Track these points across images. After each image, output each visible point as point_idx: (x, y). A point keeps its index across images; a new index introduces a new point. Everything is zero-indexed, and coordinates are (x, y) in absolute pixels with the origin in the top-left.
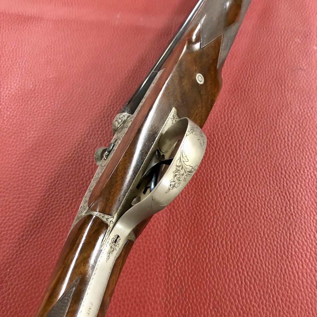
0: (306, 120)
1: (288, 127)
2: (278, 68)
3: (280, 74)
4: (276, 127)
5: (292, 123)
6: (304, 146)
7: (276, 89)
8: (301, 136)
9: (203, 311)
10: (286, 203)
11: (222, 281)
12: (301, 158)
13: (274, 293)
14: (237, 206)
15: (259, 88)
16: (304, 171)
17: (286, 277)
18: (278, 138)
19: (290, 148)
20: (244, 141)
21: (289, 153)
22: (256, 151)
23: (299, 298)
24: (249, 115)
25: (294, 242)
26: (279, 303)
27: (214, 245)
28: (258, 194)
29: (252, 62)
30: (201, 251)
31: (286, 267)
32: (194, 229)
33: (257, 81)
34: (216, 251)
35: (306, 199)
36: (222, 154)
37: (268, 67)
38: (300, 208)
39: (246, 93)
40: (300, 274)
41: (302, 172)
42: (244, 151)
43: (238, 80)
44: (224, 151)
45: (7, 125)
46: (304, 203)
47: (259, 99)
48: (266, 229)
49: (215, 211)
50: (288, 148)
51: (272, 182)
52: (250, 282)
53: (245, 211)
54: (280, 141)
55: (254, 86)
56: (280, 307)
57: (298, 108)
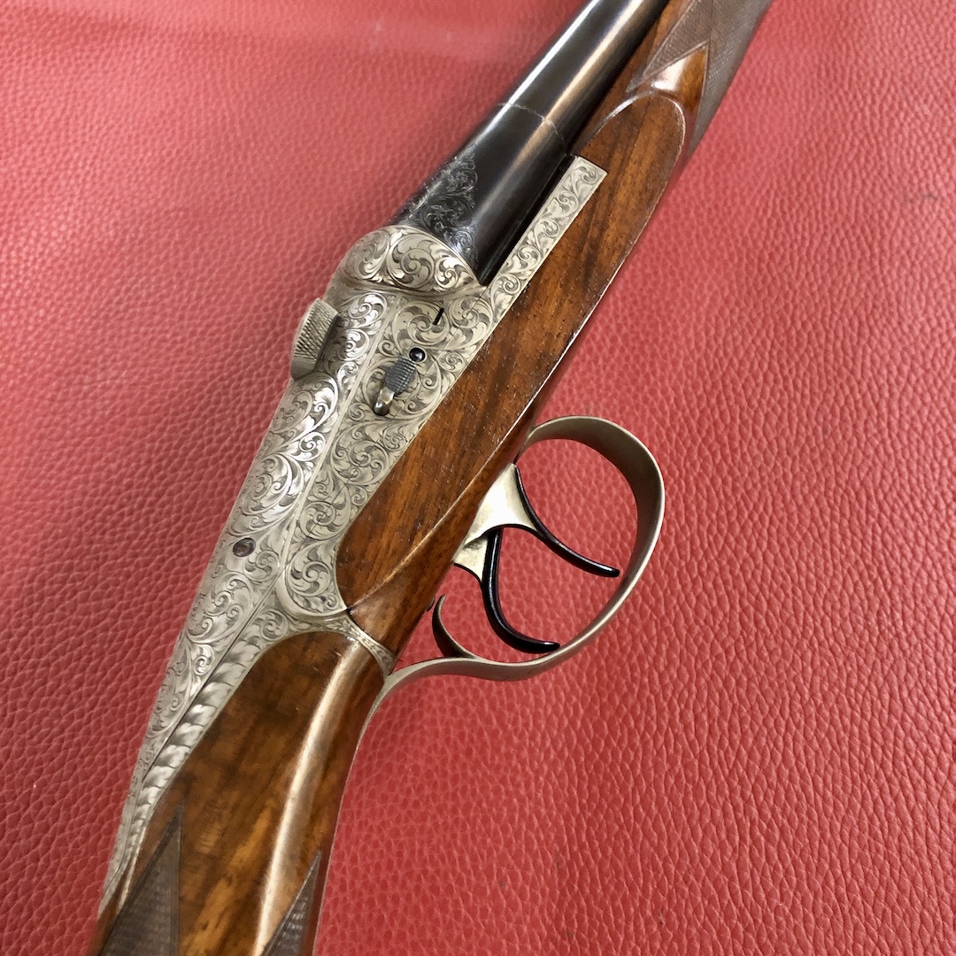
0: (945, 352)
1: (890, 372)
2: (862, 192)
3: (866, 210)
4: (852, 372)
5: (904, 360)
6: (938, 429)
7: (853, 257)
8: (928, 399)
9: (622, 921)
10: (882, 603)
11: (684, 831)
12: (928, 466)
13: (839, 872)
14: (732, 607)
15: (804, 253)
16: (936, 507)
17: (878, 823)
18: (860, 405)
19: (894, 436)
20: (756, 412)
21: (891, 451)
22: (792, 441)
23: (916, 890)
24: (772, 334)
25: (903, 719)
26: (854, 904)
27: (658, 723)
28: (795, 571)
29: (784, 172)
30: (620, 742)
31: (876, 794)
32: (599, 676)
33: (796, 230)
34: (667, 743)
35: (940, 592)
36: (689, 450)
37: (833, 188)
38: (923, 618)
39: (763, 266)
40: (921, 817)
41: (931, 509)
42: (754, 443)
43: (742, 227)
44: (694, 442)
45: (35, 349)
46: (935, 602)
47: (803, 284)
48: (818, 679)
49: (662, 619)
50: (890, 436)
51: (838, 537)
52: (768, 839)
53: (757, 623)
54: (864, 415)
55: (788, 245)
56: (858, 915)
57: (920, 313)
